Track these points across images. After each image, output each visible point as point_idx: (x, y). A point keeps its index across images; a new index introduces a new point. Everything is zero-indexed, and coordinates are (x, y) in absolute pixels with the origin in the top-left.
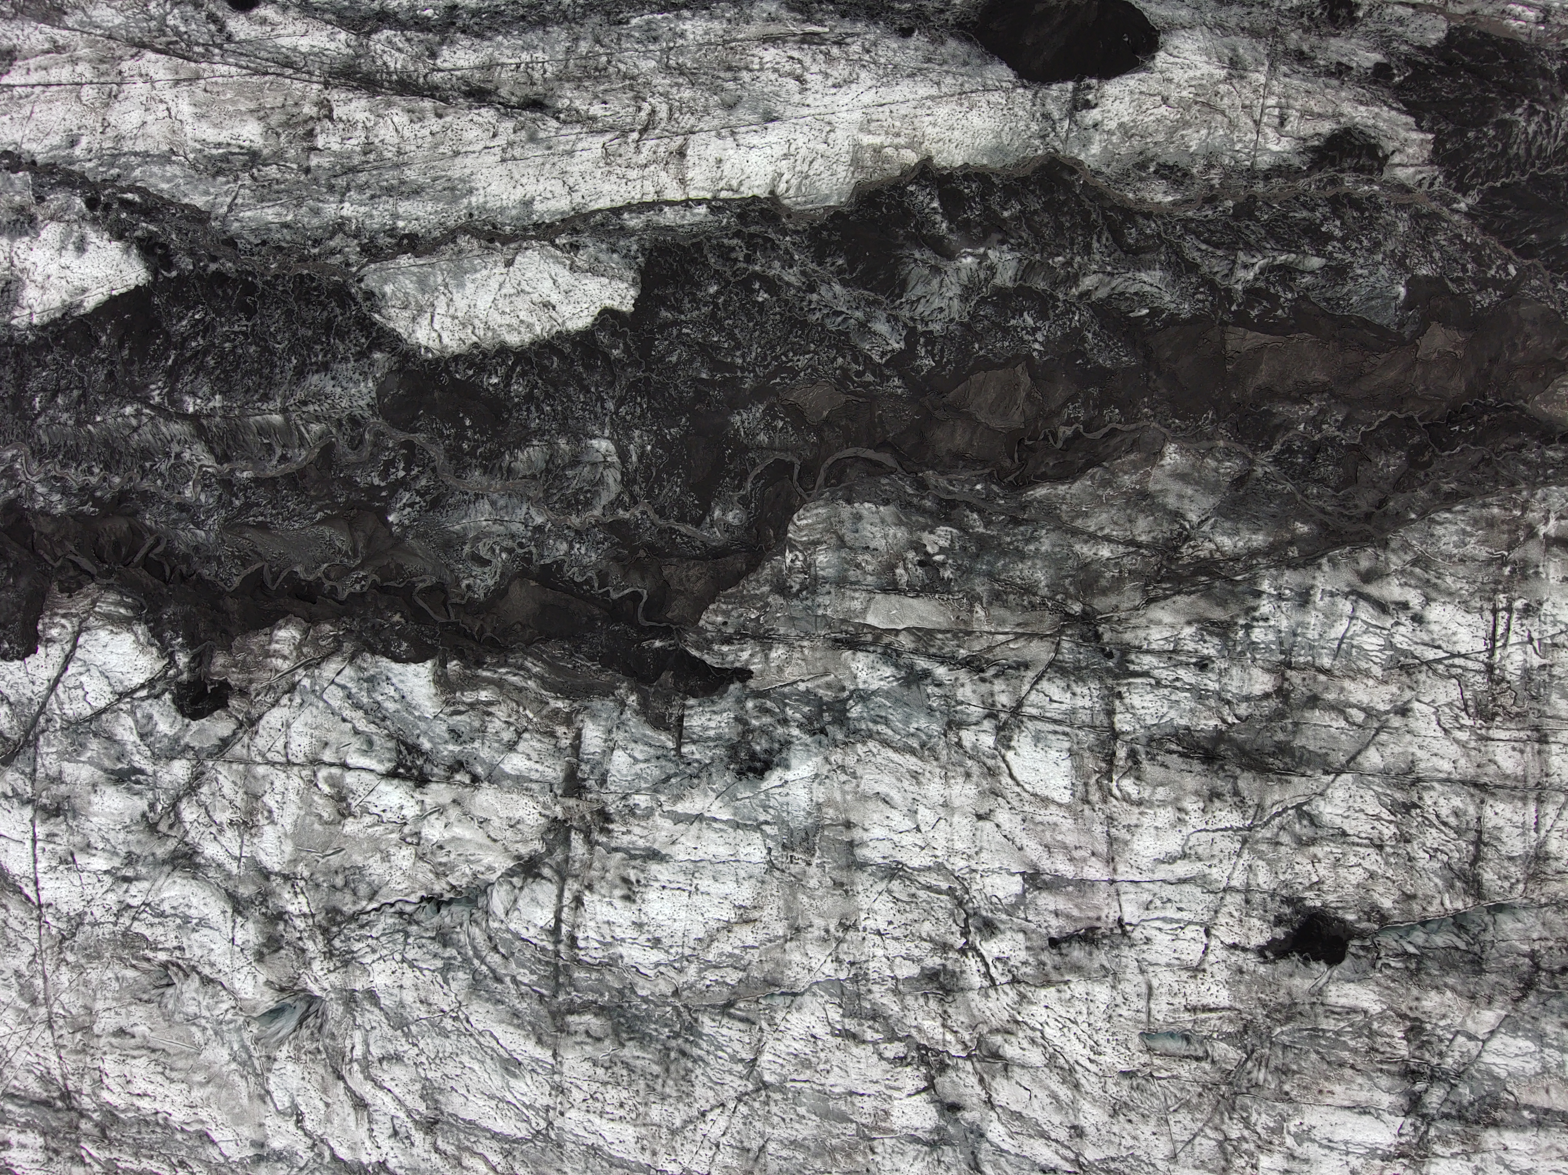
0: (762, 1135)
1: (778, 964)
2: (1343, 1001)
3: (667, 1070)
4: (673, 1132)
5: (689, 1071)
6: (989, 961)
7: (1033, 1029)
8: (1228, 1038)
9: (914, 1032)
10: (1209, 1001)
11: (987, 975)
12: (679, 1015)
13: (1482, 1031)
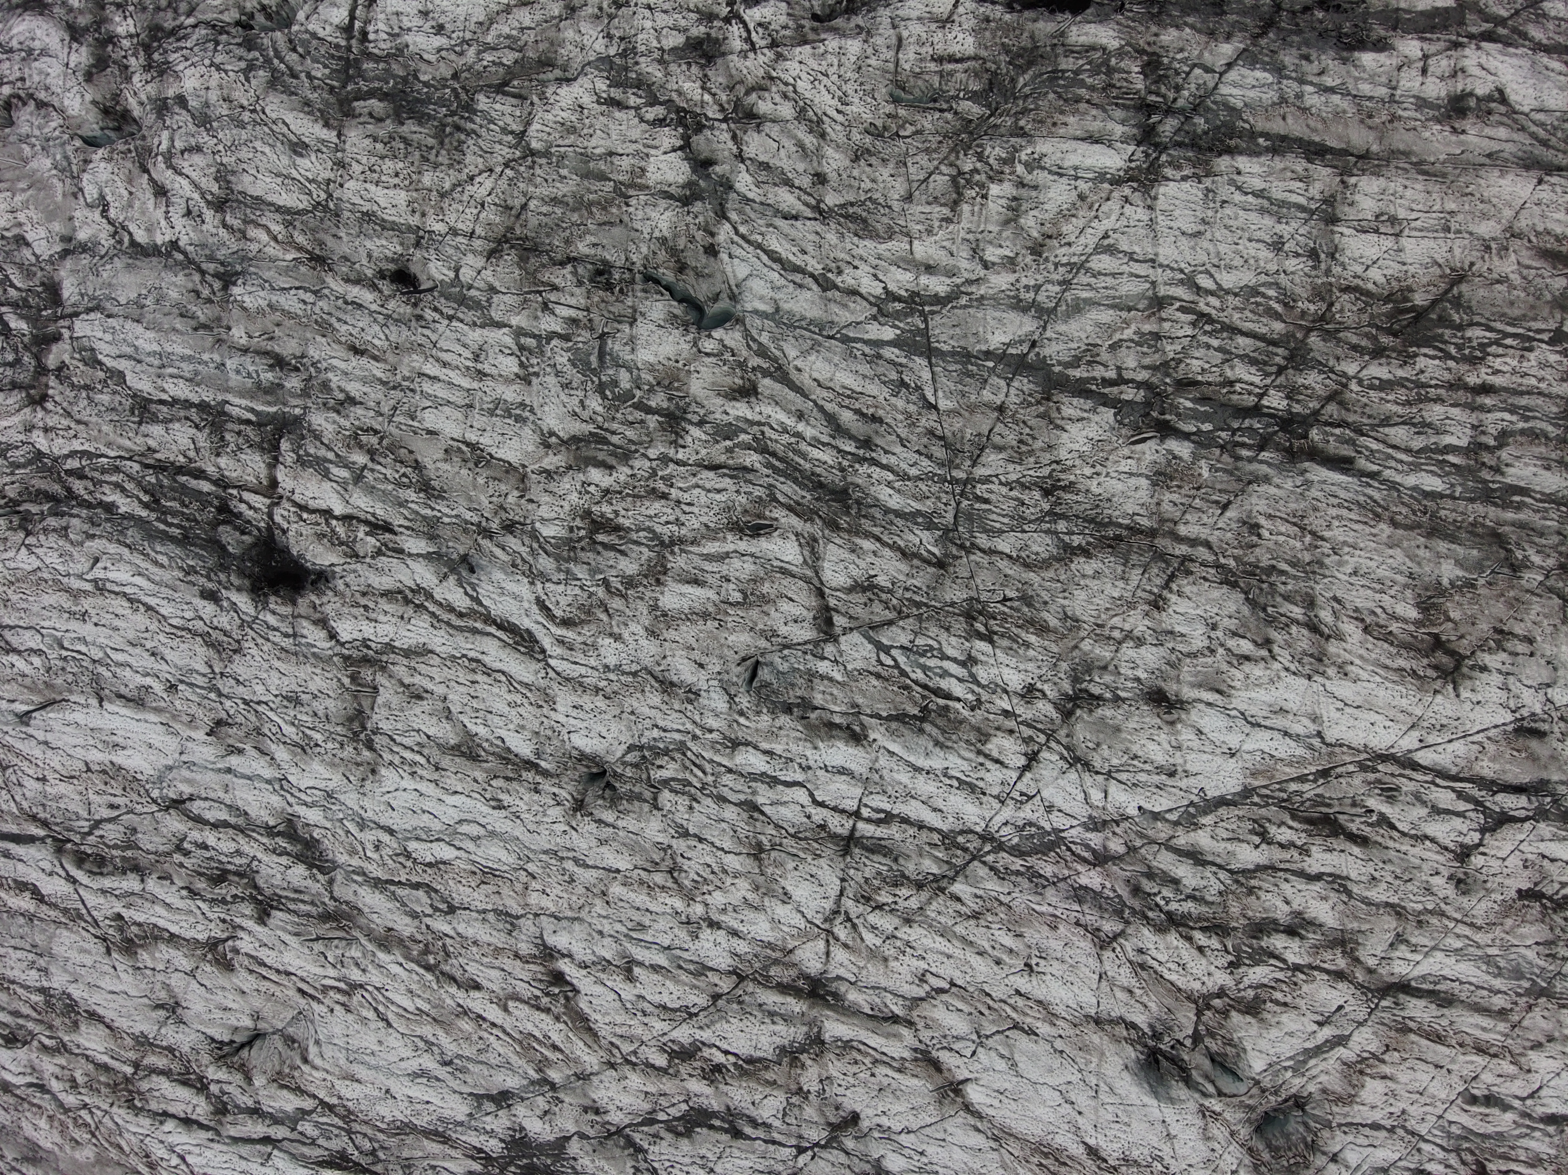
0: (525, 194)
1: (552, 44)
2: (1083, 39)
3: (442, 143)
4: (443, 195)
5: (461, 142)
6: (751, 26)
7: (786, 84)
8: (974, 97)
9: (674, 96)
10: (955, 49)
11: (748, 40)
12: (457, 96)
13: (1219, 63)
